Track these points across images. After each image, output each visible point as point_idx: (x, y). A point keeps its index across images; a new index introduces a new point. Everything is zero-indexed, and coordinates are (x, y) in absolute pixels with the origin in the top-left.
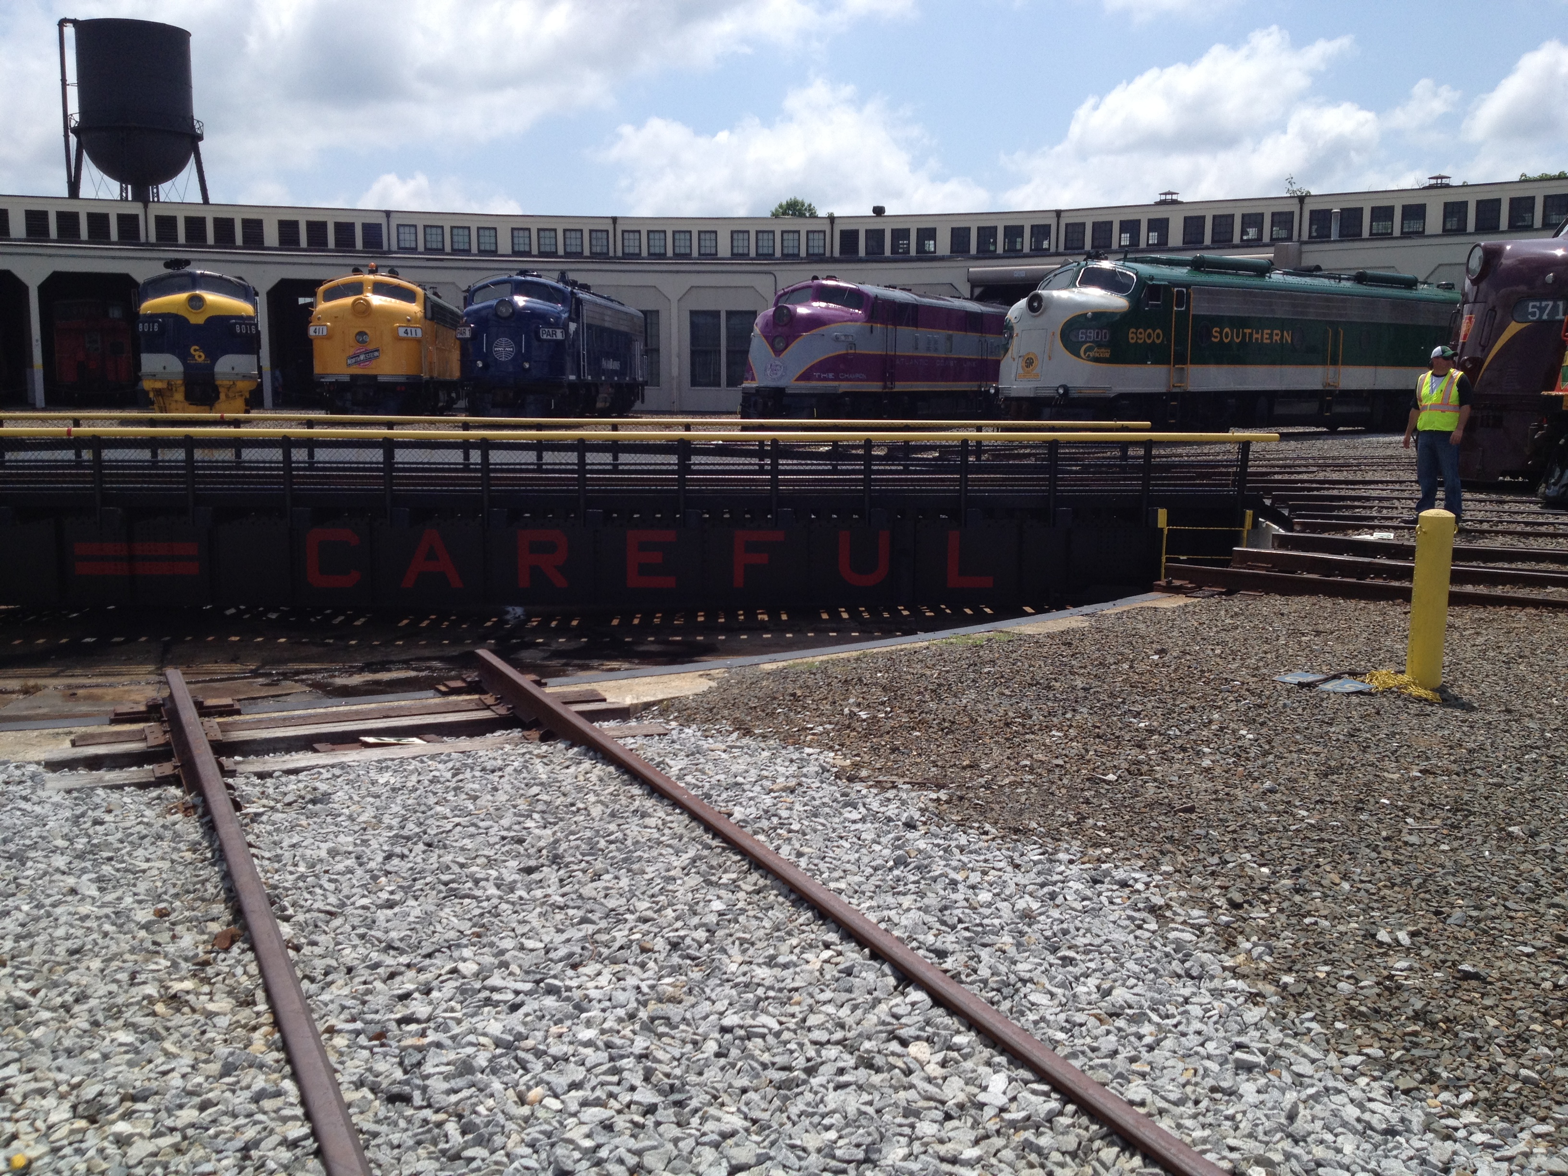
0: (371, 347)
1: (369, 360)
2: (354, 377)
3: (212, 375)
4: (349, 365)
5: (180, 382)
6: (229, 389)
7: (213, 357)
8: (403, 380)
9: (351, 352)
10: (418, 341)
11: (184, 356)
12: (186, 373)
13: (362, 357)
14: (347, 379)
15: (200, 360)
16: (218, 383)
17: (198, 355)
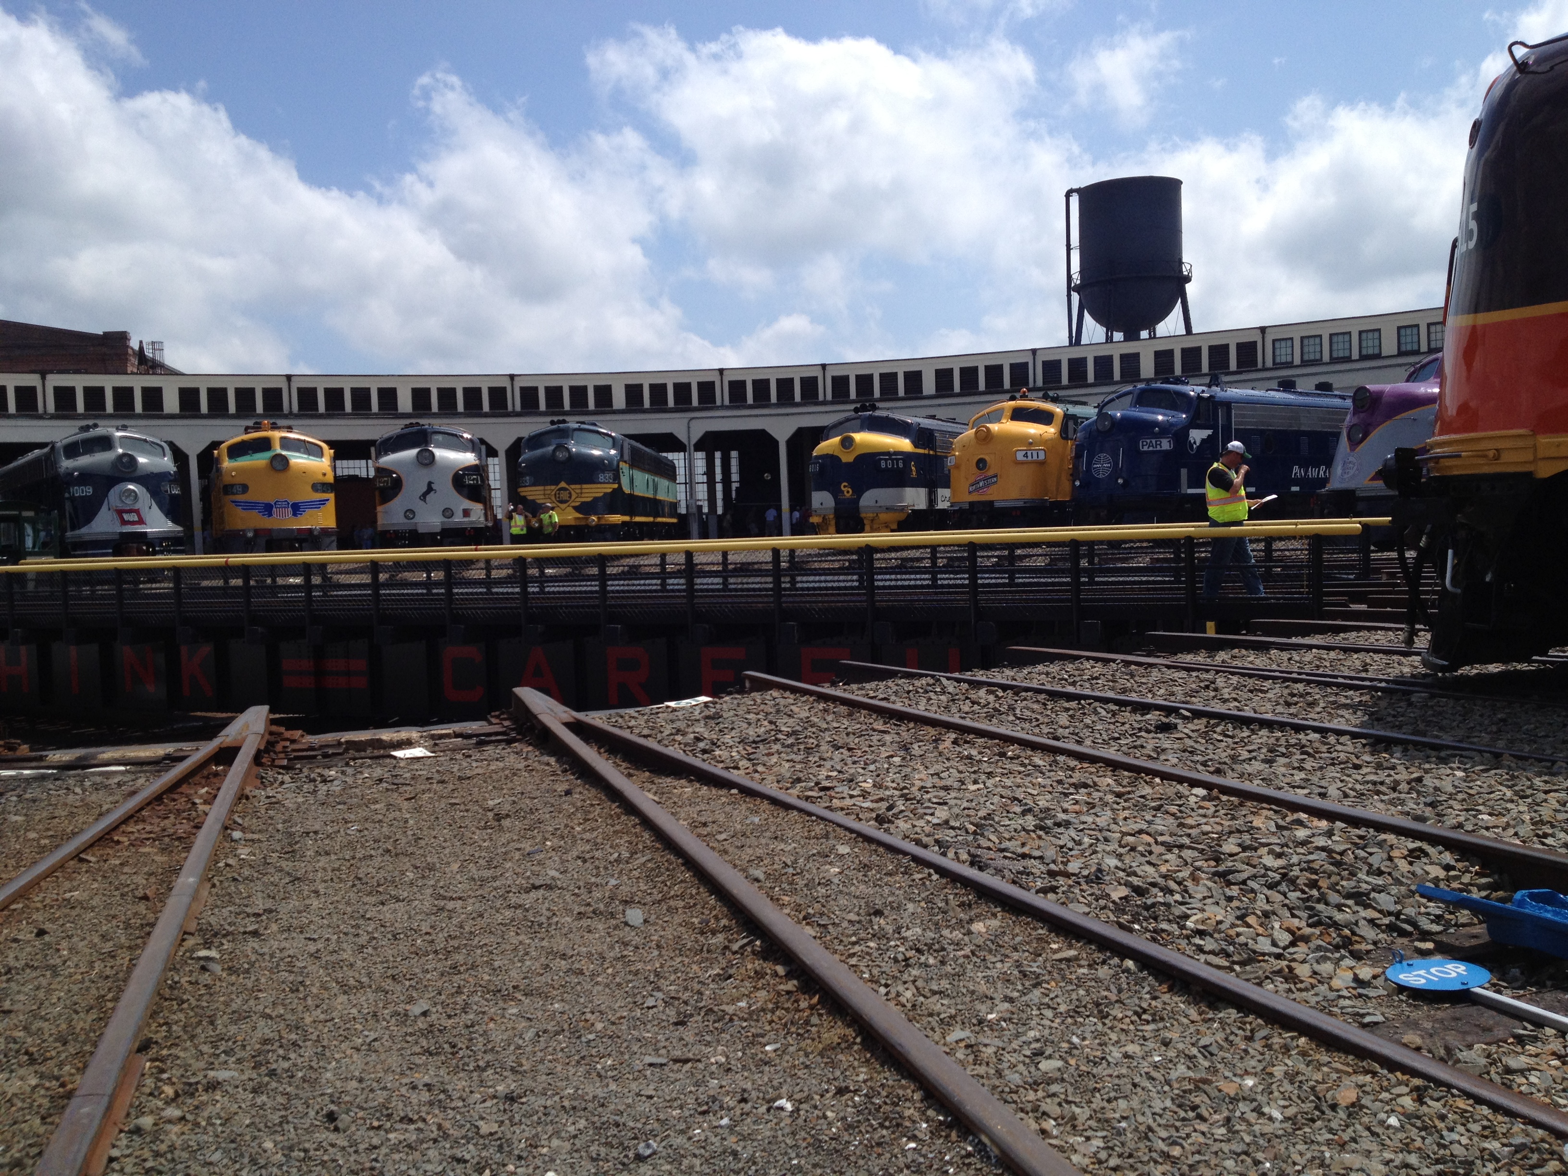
0: (991, 473)
1: (987, 486)
2: (972, 504)
3: (857, 508)
4: (970, 492)
5: (832, 516)
6: (872, 521)
7: (859, 492)
8: (1020, 504)
9: (972, 480)
10: (1042, 463)
11: (836, 493)
12: (836, 510)
13: (981, 484)
14: (967, 506)
15: (848, 495)
16: (863, 515)
17: (847, 491)
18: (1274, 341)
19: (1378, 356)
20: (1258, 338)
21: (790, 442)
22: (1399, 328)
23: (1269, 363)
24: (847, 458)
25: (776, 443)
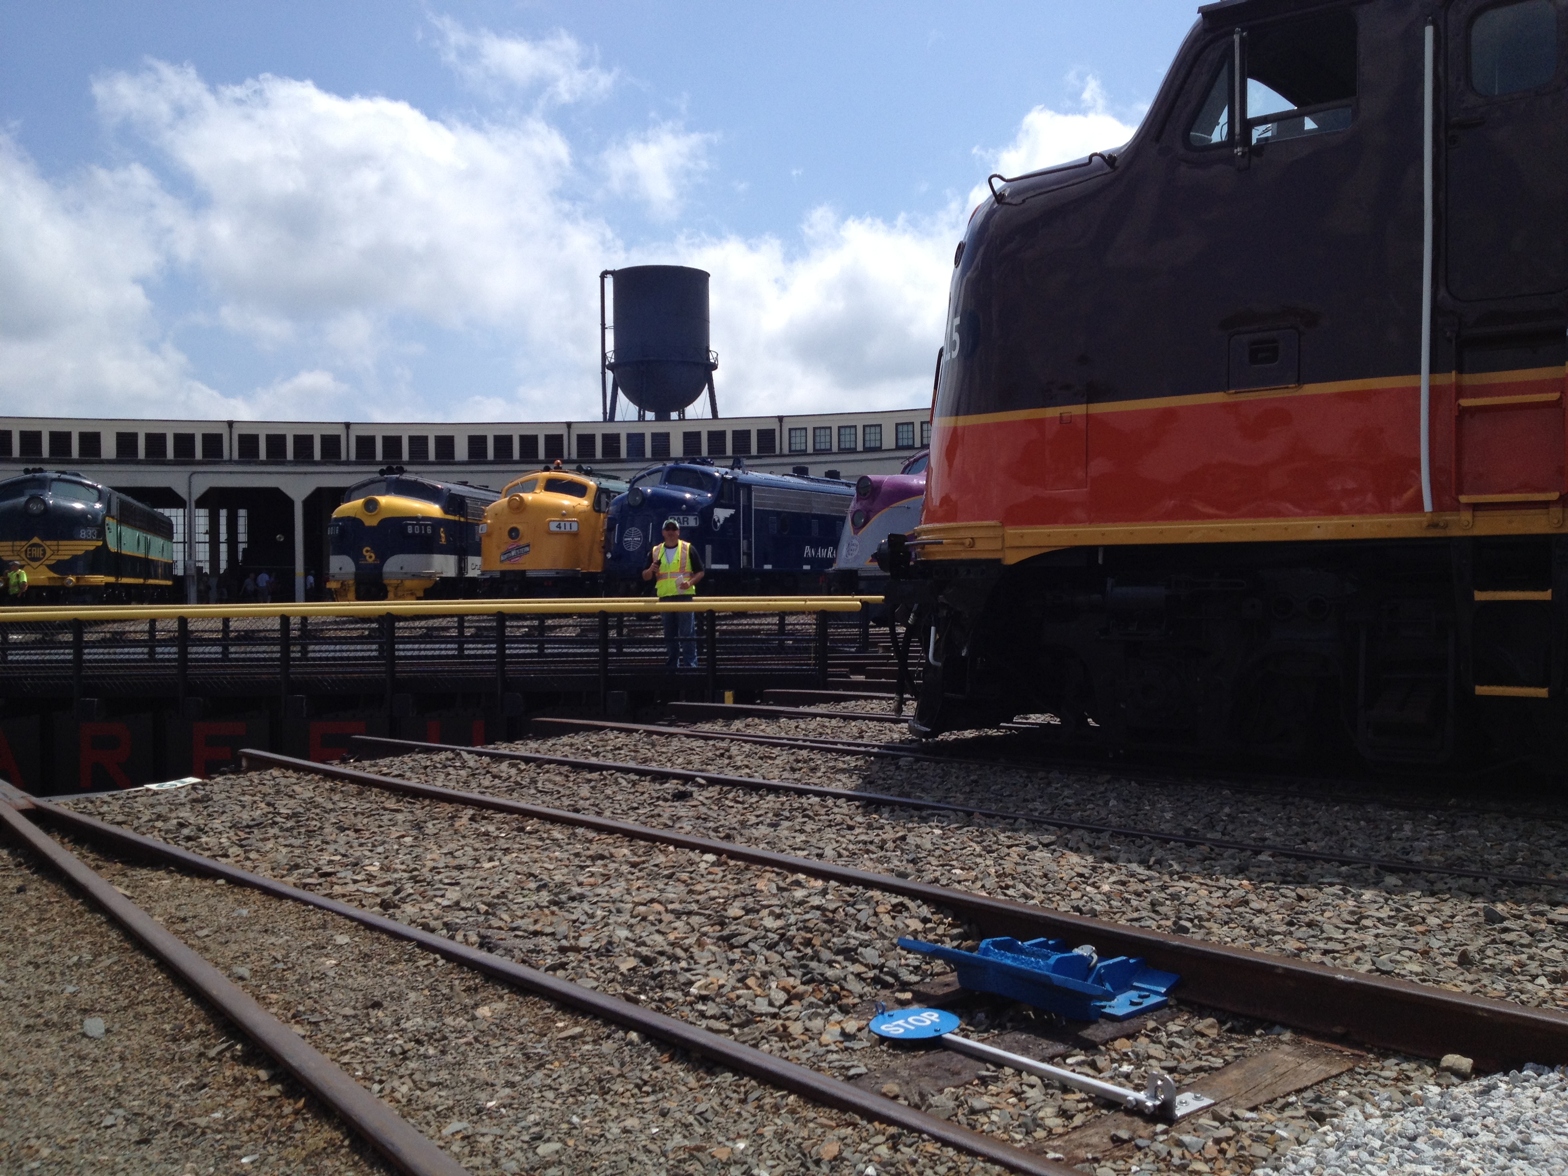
0: (522, 542)
1: (520, 555)
2: (503, 573)
3: (380, 574)
4: (502, 561)
5: (351, 582)
6: (396, 588)
7: (383, 557)
8: (552, 574)
9: (504, 548)
10: (575, 535)
11: (357, 557)
12: (357, 575)
13: (513, 553)
14: (498, 575)
15: (370, 561)
16: (386, 582)
17: (369, 556)
18: (790, 430)
19: (879, 449)
20: (775, 426)
21: (308, 503)
22: (897, 425)
23: (786, 451)
24: (371, 521)
25: (290, 503)
